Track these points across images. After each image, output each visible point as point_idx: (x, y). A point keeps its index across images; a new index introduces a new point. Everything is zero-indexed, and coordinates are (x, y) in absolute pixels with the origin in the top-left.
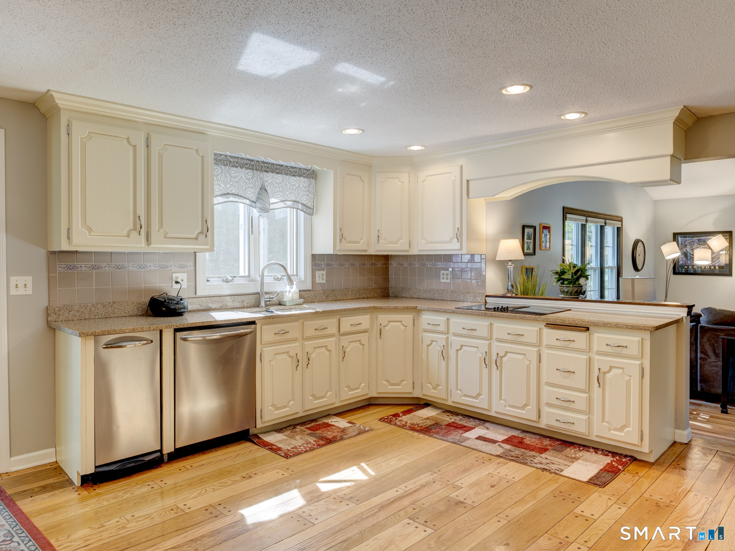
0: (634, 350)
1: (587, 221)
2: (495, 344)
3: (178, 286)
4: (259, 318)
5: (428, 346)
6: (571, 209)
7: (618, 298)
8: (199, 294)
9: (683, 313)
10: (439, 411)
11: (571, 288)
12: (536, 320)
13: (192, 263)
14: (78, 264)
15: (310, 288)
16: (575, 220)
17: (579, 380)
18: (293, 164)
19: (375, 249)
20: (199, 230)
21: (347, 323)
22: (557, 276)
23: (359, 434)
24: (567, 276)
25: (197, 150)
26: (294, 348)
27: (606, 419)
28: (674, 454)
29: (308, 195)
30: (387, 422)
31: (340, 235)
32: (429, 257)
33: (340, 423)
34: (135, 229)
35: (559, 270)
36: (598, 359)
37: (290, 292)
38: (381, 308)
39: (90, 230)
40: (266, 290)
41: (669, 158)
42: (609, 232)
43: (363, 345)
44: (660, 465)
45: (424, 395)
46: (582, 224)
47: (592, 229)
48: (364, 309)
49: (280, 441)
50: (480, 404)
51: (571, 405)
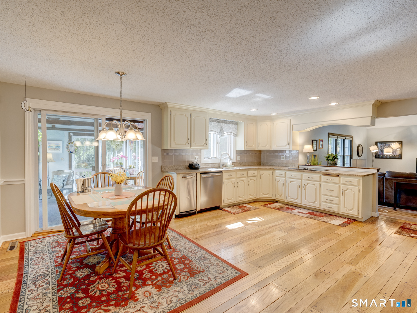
0: (356, 183)
1: (338, 138)
2: (303, 181)
3: (196, 160)
4: (224, 171)
5: (278, 181)
6: (331, 133)
7: (351, 166)
8: (202, 163)
9: (376, 171)
10: (282, 204)
11: (332, 162)
12: (319, 173)
13: (200, 153)
14: (169, 153)
15: (235, 162)
16: (333, 137)
17: (335, 193)
18: (232, 120)
19: (257, 149)
20: (204, 143)
21: (250, 173)
22: (326, 158)
23: (255, 209)
24: (331, 158)
25: (204, 118)
26: (234, 180)
27: (345, 207)
28: (372, 220)
29: (235, 130)
30: (264, 206)
31: (246, 144)
32: (277, 151)
33: (248, 206)
34: (187, 142)
35: (327, 156)
36: (342, 186)
37: (229, 163)
38: (261, 169)
39: (176, 143)
40: (222, 162)
41: (370, 117)
42: (347, 142)
43: (255, 181)
44: (366, 222)
45: (276, 198)
46: (336, 139)
47: (340, 141)
48: (255, 169)
49: (230, 210)
50: (297, 201)
51: (332, 202)
